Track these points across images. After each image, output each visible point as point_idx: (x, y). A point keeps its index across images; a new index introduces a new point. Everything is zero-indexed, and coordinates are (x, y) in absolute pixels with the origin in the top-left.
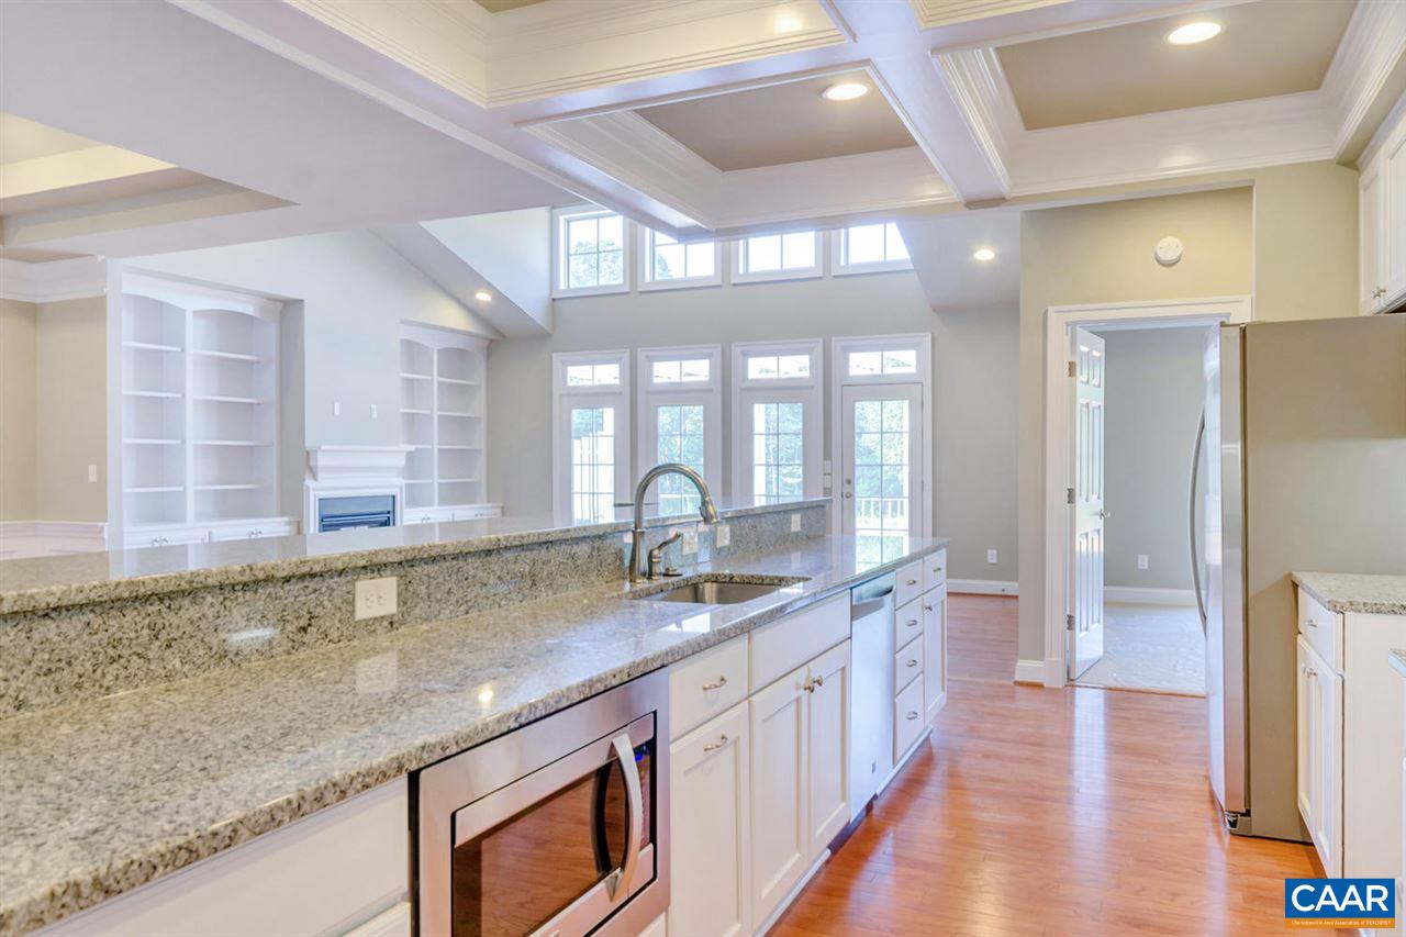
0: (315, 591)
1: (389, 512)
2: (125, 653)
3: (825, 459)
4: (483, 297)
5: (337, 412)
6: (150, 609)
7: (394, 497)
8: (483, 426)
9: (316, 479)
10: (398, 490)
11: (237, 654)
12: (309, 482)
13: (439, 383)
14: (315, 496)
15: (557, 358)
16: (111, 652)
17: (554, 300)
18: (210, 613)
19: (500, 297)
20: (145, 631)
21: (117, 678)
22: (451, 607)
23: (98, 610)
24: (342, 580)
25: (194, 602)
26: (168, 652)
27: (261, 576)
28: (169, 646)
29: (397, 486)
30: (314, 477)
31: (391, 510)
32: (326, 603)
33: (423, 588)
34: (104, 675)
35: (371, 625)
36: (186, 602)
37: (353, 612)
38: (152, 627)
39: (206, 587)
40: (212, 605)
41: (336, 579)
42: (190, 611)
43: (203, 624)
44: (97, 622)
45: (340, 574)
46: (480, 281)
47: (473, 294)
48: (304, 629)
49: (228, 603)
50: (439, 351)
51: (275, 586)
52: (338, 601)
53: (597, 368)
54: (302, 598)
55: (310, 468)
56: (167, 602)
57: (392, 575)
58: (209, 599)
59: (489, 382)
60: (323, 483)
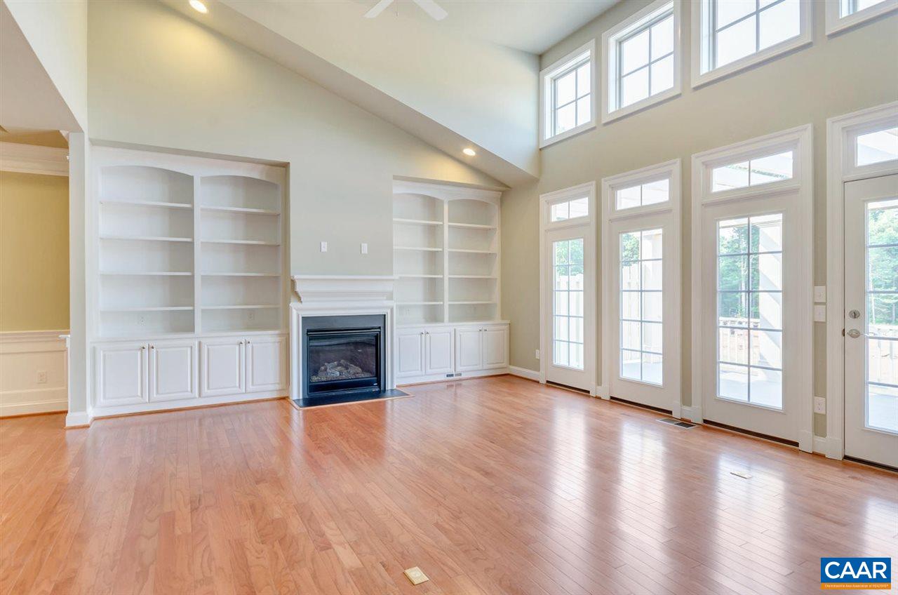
1: (380, 328)
3: (816, 283)
4: (469, 152)
5: (324, 249)
7: (385, 315)
8: (498, 259)
9: (300, 302)
10: (389, 311)
12: (294, 305)
13: (449, 226)
14: (298, 315)
15: (543, 199)
17: (540, 149)
19: (481, 151)
29: (387, 307)
30: (299, 299)
31: (382, 325)
46: (466, 142)
47: (461, 150)
50: (448, 202)
53: (572, 203)
55: (296, 294)
59: (502, 225)
60: (305, 305)
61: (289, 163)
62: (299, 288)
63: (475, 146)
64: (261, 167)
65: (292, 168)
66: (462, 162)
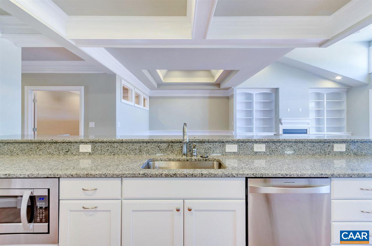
0: (70, 145)
2: (33, 150)
4: (338, 78)
5: (289, 111)
6: (37, 144)
8: (345, 112)
9: (282, 125)
11: (53, 154)
12: (280, 126)
13: (327, 102)
14: (282, 128)
15: (371, 91)
16: (31, 150)
17: (369, 74)
18: (48, 146)
19: (344, 77)
20: (36, 148)
21: (31, 153)
22: (109, 153)
23: (29, 143)
24: (77, 144)
25: (44, 144)
26: (40, 151)
27: (54, 141)
28: (40, 150)
29: (307, 127)
30: (282, 124)
32: (72, 148)
33: (99, 148)
34: (29, 153)
35: (84, 153)
36: (43, 144)
37: (79, 150)
38: (37, 147)
39: (47, 142)
40: (48, 145)
41: (75, 144)
42: (44, 145)
43: (46, 148)
44: (28, 145)
45: (76, 143)
46: (338, 75)
47: (335, 78)
48: (67, 152)
49: (51, 145)
50: (326, 94)
51: (61, 143)
52: (76, 148)
54: (67, 146)
56: (40, 144)
57: (90, 144)
58: (47, 144)
59: (347, 100)
60: (283, 126)
61: (279, 88)
62: (283, 121)
63: (341, 75)
64: (269, 89)
65: (280, 89)
66: (335, 81)
